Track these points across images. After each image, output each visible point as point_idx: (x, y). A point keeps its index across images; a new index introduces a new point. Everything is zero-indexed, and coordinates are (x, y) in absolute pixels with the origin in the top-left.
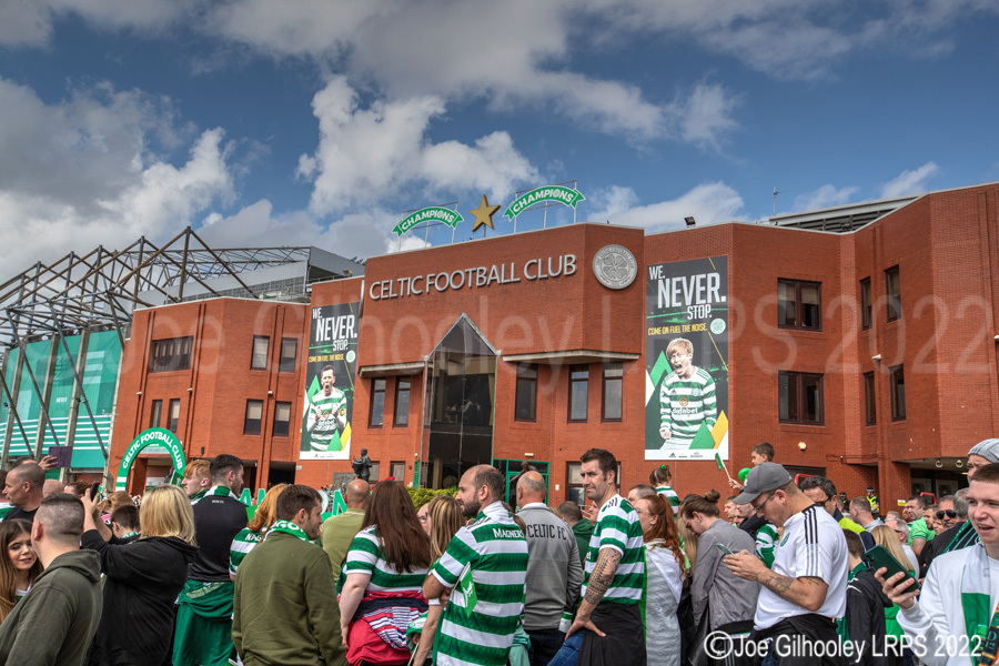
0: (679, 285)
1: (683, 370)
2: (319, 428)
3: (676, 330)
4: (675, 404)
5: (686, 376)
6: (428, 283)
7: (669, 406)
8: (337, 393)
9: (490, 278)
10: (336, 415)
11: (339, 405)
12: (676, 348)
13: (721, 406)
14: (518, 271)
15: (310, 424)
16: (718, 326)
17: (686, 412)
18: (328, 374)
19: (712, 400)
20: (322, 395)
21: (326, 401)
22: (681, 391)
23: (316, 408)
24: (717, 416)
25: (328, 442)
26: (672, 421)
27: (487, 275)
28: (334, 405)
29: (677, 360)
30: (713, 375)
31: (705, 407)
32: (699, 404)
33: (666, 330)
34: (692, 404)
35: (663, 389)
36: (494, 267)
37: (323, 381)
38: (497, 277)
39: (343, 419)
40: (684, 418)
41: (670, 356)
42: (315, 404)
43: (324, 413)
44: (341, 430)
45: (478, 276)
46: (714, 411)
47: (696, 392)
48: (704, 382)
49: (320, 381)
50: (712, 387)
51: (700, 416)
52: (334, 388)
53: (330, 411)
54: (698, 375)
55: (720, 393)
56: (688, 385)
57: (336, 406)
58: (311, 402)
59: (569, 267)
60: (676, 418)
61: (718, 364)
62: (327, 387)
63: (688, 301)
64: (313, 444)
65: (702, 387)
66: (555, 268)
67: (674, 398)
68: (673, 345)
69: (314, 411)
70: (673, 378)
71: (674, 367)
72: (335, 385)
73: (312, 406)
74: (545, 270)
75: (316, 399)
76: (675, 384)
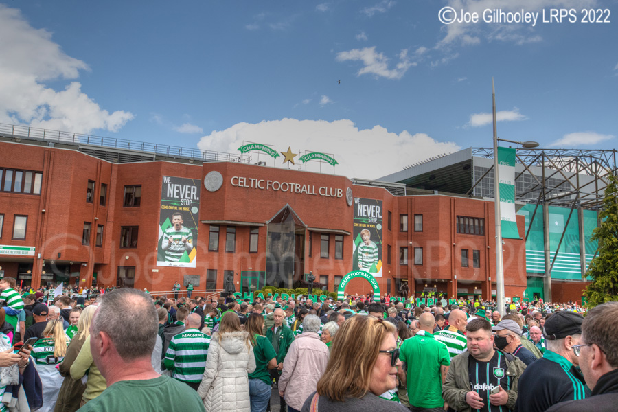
0: (366, 208)
1: (367, 242)
2: (172, 248)
3: (364, 225)
4: (364, 255)
5: (368, 244)
6: (268, 185)
7: (361, 255)
8: (184, 230)
9: (303, 190)
10: (185, 242)
11: (187, 237)
12: (364, 233)
13: (380, 257)
14: (317, 190)
15: (165, 244)
16: (379, 227)
17: (367, 258)
18: (177, 218)
19: (376, 255)
20: (173, 229)
21: (177, 233)
22: (366, 250)
23: (169, 237)
24: (378, 261)
25: (179, 257)
26: (363, 261)
27: (301, 188)
28: (183, 236)
29: (364, 237)
30: (378, 245)
31: (374, 257)
32: (372, 255)
33: (361, 225)
34: (369, 255)
35: (360, 248)
36: (304, 186)
37: (174, 221)
38: (306, 190)
40: (367, 260)
41: (362, 235)
42: (168, 234)
43: (175, 240)
45: (296, 188)
46: (377, 259)
47: (371, 251)
48: (374, 247)
49: (171, 222)
50: (377, 250)
51: (372, 260)
52: (182, 227)
54: (372, 245)
55: (380, 252)
56: (368, 248)
57: (184, 238)
58: (164, 232)
59: (340, 194)
60: (364, 260)
61: (379, 241)
62: (177, 225)
63: (369, 215)
64: (167, 257)
65: (373, 249)
66: (334, 193)
67: (363, 252)
68: (363, 231)
69: (166, 238)
70: (363, 244)
71: (364, 240)
72: (184, 225)
73: (165, 235)
74: (329, 193)
75: (168, 231)
76: (364, 247)
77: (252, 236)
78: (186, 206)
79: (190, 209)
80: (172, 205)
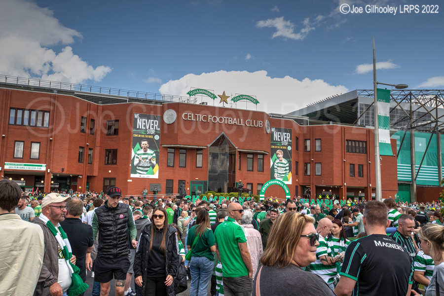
0: (280, 135)
1: (280, 159)
2: (141, 165)
3: (279, 147)
4: (278, 168)
5: (281, 161)
6: (209, 119)
7: (277, 169)
8: (149, 151)
10: (150, 160)
11: (152, 156)
13: (290, 170)
14: (244, 122)
15: (136, 162)
16: (289, 148)
18: (145, 143)
19: (288, 168)
20: (142, 151)
21: (144, 154)
22: (280, 165)
23: (139, 156)
24: (289, 173)
25: (147, 171)
26: (278, 173)
28: (149, 156)
29: (279, 156)
30: (288, 161)
31: (286, 170)
32: (284, 169)
33: (276, 147)
34: (282, 169)
35: (275, 164)
36: (235, 119)
37: (142, 145)
38: (236, 122)
39: (154, 162)
40: (281, 172)
41: (277, 154)
42: (138, 155)
43: (143, 159)
44: (153, 166)
45: (229, 121)
46: (288, 171)
47: (284, 166)
49: (140, 146)
50: (288, 165)
51: (285, 172)
52: (148, 149)
53: (147, 158)
54: (284, 161)
55: (290, 166)
56: (282, 163)
57: (150, 157)
58: (136, 153)
59: (261, 125)
60: (279, 172)
61: (289, 159)
62: (145, 148)
63: (282, 140)
64: (138, 171)
65: (285, 164)
66: (256, 124)
67: (278, 166)
68: (278, 151)
69: (137, 157)
70: (278, 161)
71: (278, 158)
73: (136, 155)
74: (253, 124)
75: (138, 152)
76: (278, 163)
77: (198, 155)
78: (151, 135)
79: (154, 137)
80: (141, 134)
